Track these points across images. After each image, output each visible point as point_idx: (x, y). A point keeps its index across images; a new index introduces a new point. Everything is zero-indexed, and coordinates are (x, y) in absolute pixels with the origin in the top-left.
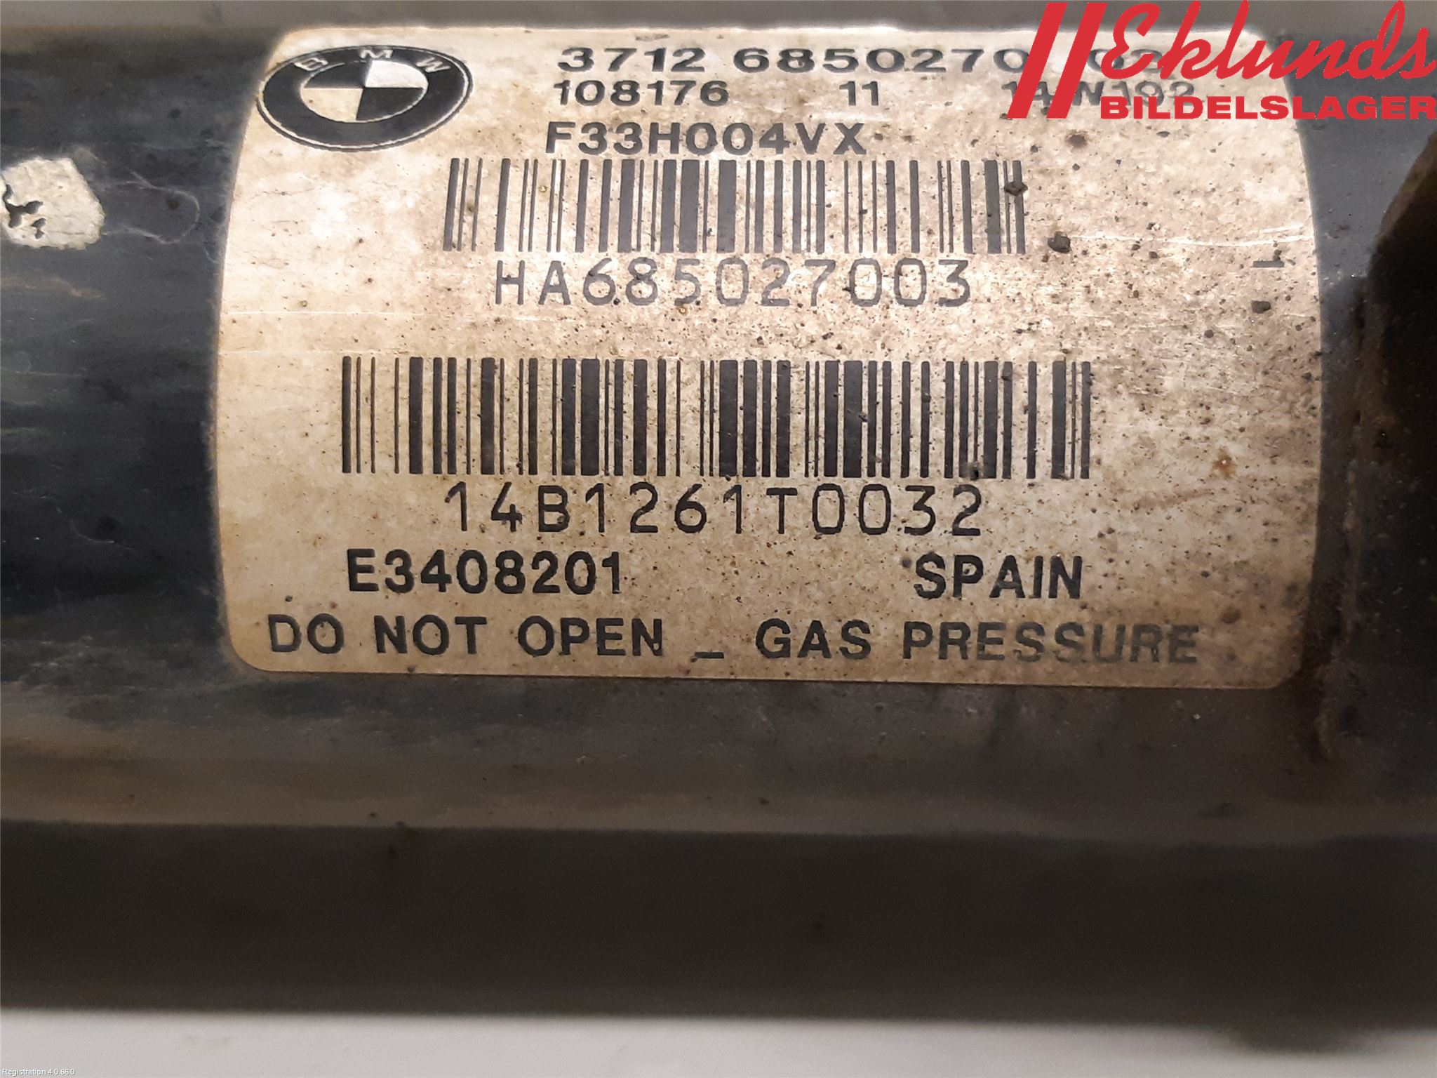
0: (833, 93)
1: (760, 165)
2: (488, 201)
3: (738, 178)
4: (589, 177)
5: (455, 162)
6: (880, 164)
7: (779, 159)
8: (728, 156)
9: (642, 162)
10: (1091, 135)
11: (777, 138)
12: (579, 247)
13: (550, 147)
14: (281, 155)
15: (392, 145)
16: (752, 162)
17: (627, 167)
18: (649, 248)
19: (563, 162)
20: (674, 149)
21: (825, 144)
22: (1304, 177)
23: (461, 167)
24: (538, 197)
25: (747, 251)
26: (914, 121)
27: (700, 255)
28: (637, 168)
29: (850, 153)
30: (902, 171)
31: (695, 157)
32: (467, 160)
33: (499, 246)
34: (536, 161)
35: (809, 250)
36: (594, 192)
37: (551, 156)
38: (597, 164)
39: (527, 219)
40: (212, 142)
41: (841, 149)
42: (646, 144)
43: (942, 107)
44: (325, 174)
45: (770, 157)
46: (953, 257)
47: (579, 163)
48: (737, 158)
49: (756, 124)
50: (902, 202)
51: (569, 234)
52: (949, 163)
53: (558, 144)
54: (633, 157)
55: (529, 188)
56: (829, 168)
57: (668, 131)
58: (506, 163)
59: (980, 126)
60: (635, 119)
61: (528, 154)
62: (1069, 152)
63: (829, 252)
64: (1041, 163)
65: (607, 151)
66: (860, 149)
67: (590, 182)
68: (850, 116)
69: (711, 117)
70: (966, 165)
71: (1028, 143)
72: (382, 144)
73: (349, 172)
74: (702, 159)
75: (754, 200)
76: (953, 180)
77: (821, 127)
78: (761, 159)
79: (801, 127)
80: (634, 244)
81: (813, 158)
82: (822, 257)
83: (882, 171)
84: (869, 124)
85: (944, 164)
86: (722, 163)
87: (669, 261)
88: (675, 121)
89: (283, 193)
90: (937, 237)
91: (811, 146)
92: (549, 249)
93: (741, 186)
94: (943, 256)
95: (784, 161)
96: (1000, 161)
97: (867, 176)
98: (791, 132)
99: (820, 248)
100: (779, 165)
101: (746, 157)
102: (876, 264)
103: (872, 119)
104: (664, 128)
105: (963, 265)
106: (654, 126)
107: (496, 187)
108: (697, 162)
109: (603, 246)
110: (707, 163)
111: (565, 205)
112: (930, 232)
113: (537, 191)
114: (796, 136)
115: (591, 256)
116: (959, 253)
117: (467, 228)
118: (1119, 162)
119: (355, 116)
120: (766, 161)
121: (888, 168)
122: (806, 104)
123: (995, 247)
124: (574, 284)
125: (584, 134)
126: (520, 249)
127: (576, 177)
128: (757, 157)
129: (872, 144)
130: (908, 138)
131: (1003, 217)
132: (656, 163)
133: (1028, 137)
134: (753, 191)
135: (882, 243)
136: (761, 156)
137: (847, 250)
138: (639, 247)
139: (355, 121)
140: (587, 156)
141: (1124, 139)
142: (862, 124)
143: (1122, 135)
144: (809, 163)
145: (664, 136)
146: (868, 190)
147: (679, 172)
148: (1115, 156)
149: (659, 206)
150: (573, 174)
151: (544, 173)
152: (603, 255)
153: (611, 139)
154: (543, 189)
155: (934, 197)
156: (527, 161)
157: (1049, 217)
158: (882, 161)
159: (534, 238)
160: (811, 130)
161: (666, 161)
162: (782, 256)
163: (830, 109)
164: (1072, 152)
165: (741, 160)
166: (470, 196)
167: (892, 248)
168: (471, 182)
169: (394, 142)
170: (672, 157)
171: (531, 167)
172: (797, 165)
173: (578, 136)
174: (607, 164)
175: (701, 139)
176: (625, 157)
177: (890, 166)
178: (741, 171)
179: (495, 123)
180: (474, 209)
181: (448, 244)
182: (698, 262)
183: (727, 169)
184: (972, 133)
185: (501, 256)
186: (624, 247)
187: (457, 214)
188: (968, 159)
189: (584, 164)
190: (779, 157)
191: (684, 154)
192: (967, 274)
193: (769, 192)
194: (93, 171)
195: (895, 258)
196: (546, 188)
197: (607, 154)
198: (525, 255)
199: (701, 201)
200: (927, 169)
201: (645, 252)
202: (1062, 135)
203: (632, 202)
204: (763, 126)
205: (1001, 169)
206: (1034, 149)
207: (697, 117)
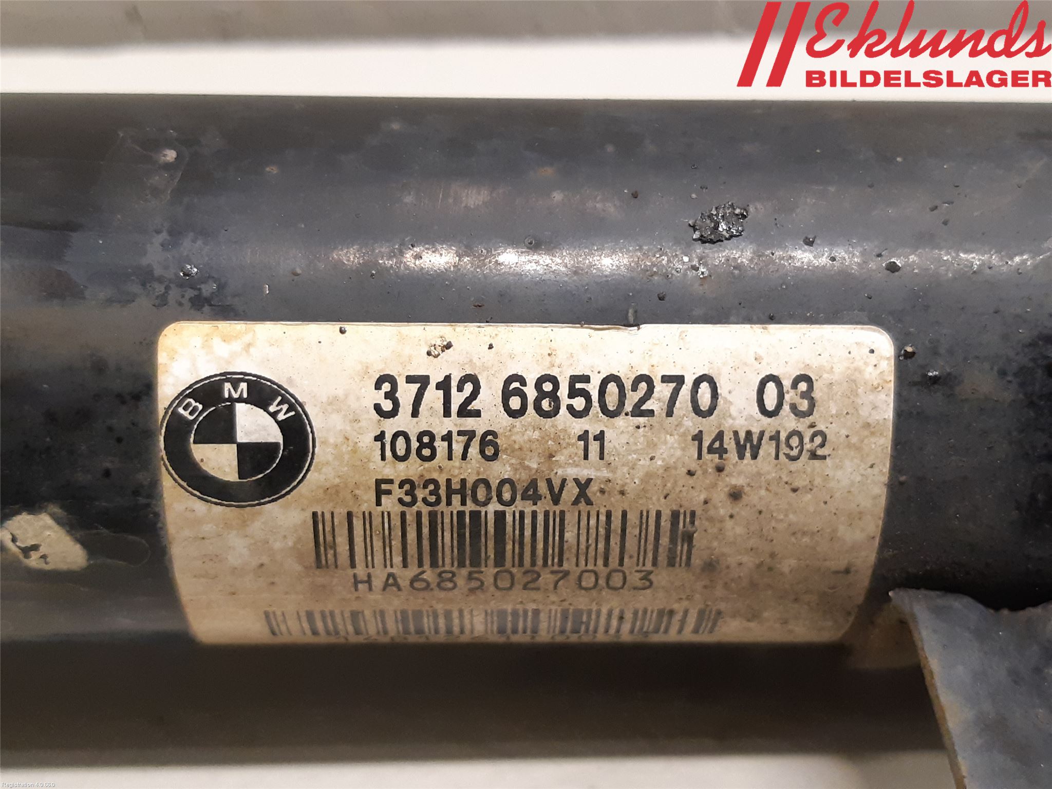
0: (573, 445)
1: (522, 514)
2: (342, 540)
3: (507, 524)
4: (407, 524)
5: (315, 514)
6: (602, 513)
7: (535, 509)
8: (500, 508)
9: (442, 512)
10: (747, 489)
11: (533, 493)
12: (405, 565)
13: (379, 503)
14: (194, 511)
15: (269, 502)
16: (516, 511)
17: (432, 516)
18: (450, 566)
19: (389, 513)
20: (463, 503)
21: (565, 497)
22: (880, 523)
23: (320, 518)
24: (374, 538)
25: (513, 566)
26: (627, 476)
27: (483, 569)
28: (439, 516)
29: (582, 505)
30: (617, 518)
31: (478, 508)
32: (323, 513)
33: (353, 565)
34: (370, 513)
35: (553, 565)
36: (412, 535)
37: (379, 509)
38: (411, 514)
39: (369, 551)
40: (142, 500)
41: (576, 502)
42: (444, 499)
43: (648, 462)
44: (227, 526)
45: (528, 508)
46: (644, 568)
47: (400, 514)
48: (507, 509)
49: (519, 480)
50: (615, 540)
51: (397, 559)
52: (648, 512)
53: (384, 499)
54: (436, 508)
55: (368, 532)
56: (568, 517)
57: (458, 487)
58: (350, 515)
59: (672, 481)
60: (435, 476)
61: (364, 507)
62: (729, 503)
63: (566, 566)
64: (709, 513)
65: (418, 504)
66: (589, 502)
67: (408, 529)
68: (584, 473)
69: (488, 473)
70: (659, 514)
71: (702, 497)
72: (262, 501)
73: (244, 524)
74: (483, 510)
75: (518, 538)
76: (649, 524)
77: (564, 481)
78: (522, 509)
79: (549, 481)
80: (440, 563)
81: (557, 509)
82: (561, 569)
83: (603, 518)
84: (598, 478)
85: (645, 514)
86: (496, 512)
87: (464, 572)
88: (463, 477)
89: (203, 538)
90: (635, 559)
91: (556, 500)
92: (385, 566)
93: (509, 529)
94: (639, 568)
95: (538, 511)
96: (682, 511)
97: (593, 522)
98: (543, 488)
99: (561, 563)
100: (534, 514)
101: (513, 508)
102: (596, 573)
103: (599, 474)
104: (456, 486)
105: (650, 573)
106: (449, 481)
107: (346, 532)
108: (480, 512)
109: (420, 564)
110: (486, 512)
111: (393, 543)
112: (631, 557)
113: (373, 534)
114: (547, 490)
115: (413, 570)
116: (649, 566)
117: (330, 556)
118: (760, 512)
119: (237, 475)
120: (525, 511)
121: (607, 516)
122: (554, 459)
123: (671, 563)
124: (404, 583)
125: (401, 490)
126: (367, 567)
127: (399, 524)
128: (520, 508)
129: (598, 497)
130: (622, 493)
131: (679, 548)
132: (452, 513)
133: (704, 491)
134: (517, 532)
135: (600, 562)
136: (523, 507)
137: (577, 565)
138: (443, 565)
139: (239, 480)
140: (405, 509)
141: (768, 492)
142: (592, 479)
143: (767, 489)
144: (555, 512)
145: (456, 492)
146: (593, 532)
147: (467, 520)
148: (759, 507)
149: (455, 542)
150: (396, 522)
151: (377, 521)
152: (421, 569)
153: (420, 494)
154: (378, 532)
155: (635, 536)
156: (364, 513)
157: (708, 548)
158: (603, 511)
159: (375, 561)
160: (557, 483)
161: (458, 512)
162: (536, 568)
163: (570, 463)
164: (731, 503)
165: (509, 510)
166: (329, 538)
167: (606, 564)
168: (328, 529)
169: (270, 499)
170: (462, 508)
171: (368, 518)
172: (546, 514)
173: (398, 493)
174: (419, 514)
175: (481, 494)
176: (430, 508)
177: (609, 515)
178: (509, 519)
179: (337, 481)
180: (334, 546)
181: (319, 565)
182: (482, 572)
183: (500, 517)
184: (666, 488)
185: (355, 571)
186: (434, 564)
187: (322, 549)
188: (661, 509)
189: (403, 514)
190: (534, 508)
191: (470, 506)
192: (652, 577)
193: (528, 533)
194: (67, 524)
195: (607, 570)
196: (380, 532)
197: (418, 507)
198: (371, 570)
199: (483, 539)
200: (633, 518)
201: (447, 568)
202: (726, 489)
203: (437, 540)
204: (523, 481)
205: (682, 517)
206: (706, 502)
207: (478, 473)
